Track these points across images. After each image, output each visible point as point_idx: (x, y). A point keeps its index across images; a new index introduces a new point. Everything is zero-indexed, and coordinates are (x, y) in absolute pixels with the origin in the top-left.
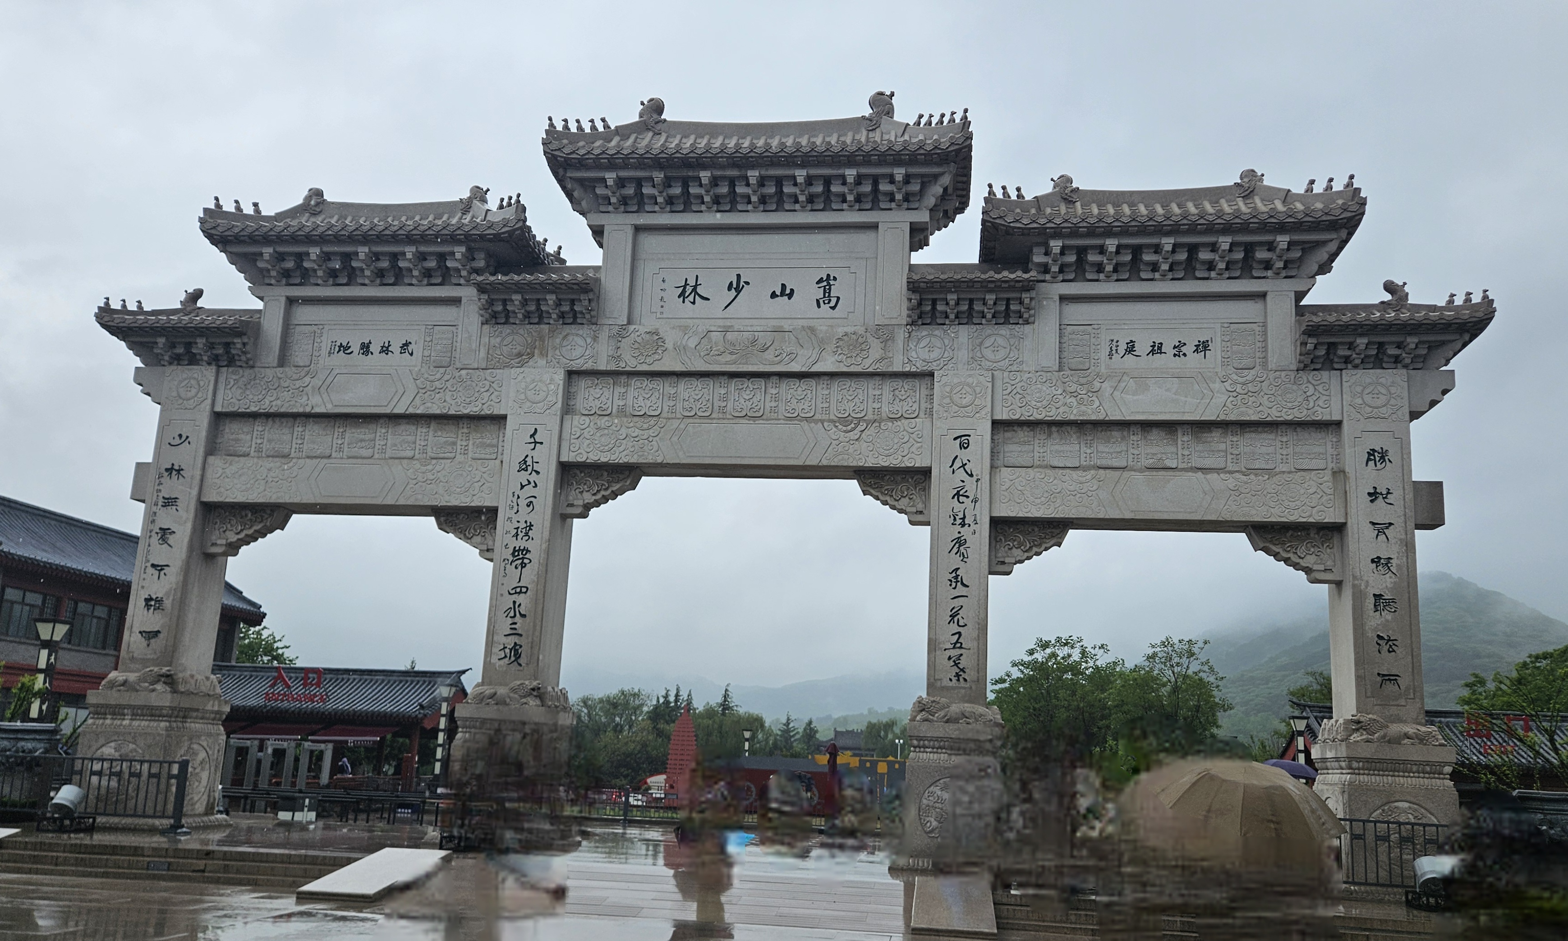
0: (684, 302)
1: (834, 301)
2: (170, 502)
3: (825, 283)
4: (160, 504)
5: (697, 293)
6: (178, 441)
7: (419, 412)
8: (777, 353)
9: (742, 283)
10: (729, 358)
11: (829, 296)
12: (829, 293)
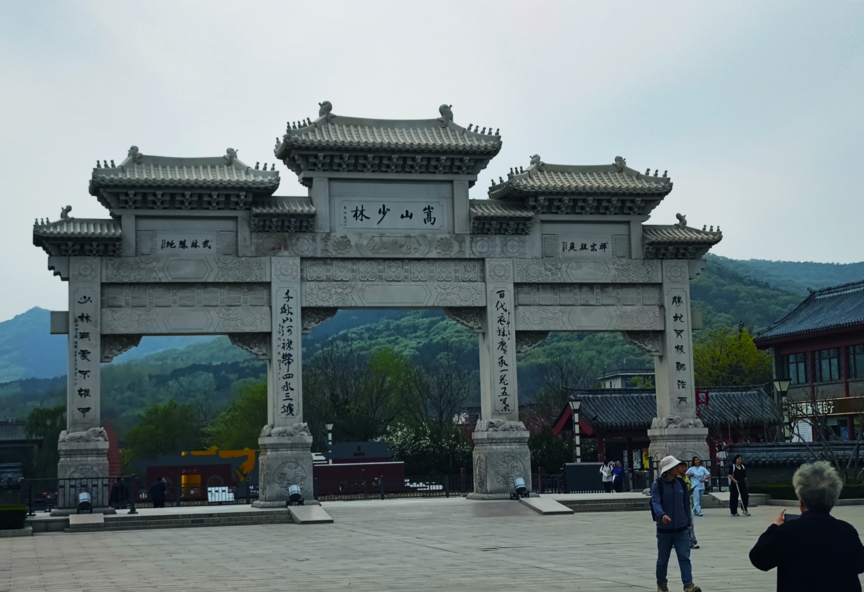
0: (356, 219)
1: (433, 220)
2: (84, 335)
3: (427, 211)
4: (79, 337)
5: (363, 215)
6: (83, 300)
7: (221, 281)
8: (408, 248)
9: (386, 210)
10: (384, 251)
11: (430, 217)
12: (430, 216)
